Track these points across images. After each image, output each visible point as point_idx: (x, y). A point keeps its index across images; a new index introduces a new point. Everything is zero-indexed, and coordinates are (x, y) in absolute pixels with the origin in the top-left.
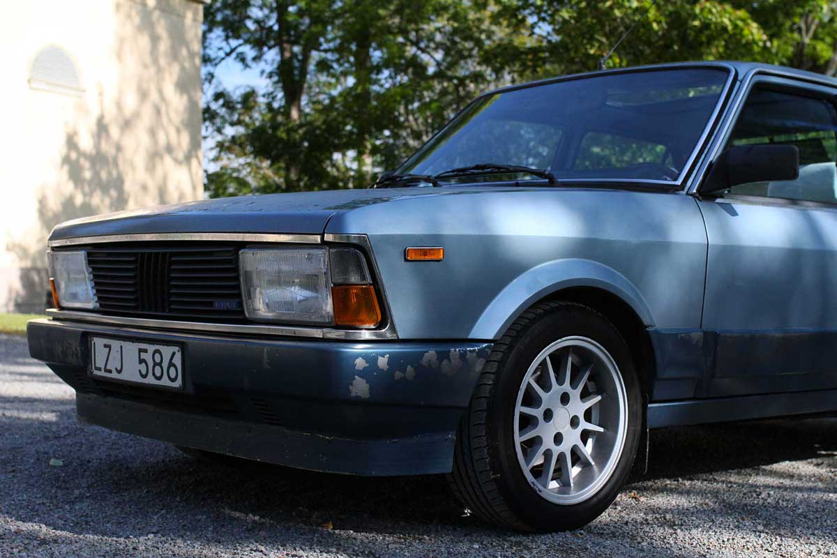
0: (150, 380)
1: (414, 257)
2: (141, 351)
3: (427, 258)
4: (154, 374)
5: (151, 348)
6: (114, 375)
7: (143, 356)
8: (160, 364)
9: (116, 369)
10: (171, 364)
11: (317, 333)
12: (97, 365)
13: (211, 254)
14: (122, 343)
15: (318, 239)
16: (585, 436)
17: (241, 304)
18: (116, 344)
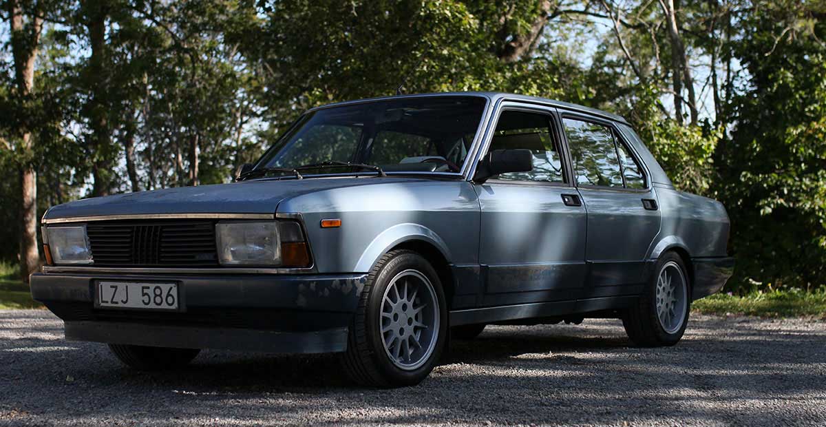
0: (152, 306)
1: (327, 226)
2: (143, 288)
3: (333, 225)
4: (155, 302)
5: (152, 286)
6: (120, 305)
7: (145, 291)
8: (160, 295)
9: (122, 301)
10: (169, 295)
11: (274, 271)
12: (104, 300)
13: (193, 226)
14: (127, 284)
15: (272, 216)
16: (416, 329)
17: (216, 256)
18: (121, 286)
